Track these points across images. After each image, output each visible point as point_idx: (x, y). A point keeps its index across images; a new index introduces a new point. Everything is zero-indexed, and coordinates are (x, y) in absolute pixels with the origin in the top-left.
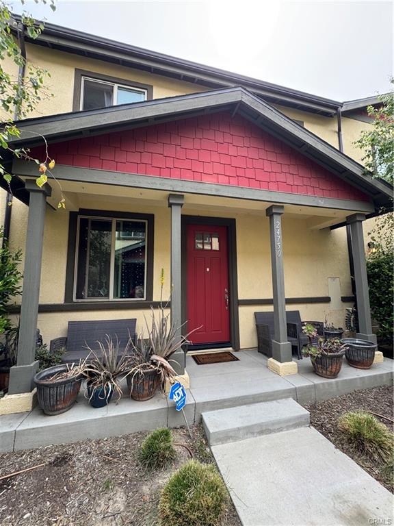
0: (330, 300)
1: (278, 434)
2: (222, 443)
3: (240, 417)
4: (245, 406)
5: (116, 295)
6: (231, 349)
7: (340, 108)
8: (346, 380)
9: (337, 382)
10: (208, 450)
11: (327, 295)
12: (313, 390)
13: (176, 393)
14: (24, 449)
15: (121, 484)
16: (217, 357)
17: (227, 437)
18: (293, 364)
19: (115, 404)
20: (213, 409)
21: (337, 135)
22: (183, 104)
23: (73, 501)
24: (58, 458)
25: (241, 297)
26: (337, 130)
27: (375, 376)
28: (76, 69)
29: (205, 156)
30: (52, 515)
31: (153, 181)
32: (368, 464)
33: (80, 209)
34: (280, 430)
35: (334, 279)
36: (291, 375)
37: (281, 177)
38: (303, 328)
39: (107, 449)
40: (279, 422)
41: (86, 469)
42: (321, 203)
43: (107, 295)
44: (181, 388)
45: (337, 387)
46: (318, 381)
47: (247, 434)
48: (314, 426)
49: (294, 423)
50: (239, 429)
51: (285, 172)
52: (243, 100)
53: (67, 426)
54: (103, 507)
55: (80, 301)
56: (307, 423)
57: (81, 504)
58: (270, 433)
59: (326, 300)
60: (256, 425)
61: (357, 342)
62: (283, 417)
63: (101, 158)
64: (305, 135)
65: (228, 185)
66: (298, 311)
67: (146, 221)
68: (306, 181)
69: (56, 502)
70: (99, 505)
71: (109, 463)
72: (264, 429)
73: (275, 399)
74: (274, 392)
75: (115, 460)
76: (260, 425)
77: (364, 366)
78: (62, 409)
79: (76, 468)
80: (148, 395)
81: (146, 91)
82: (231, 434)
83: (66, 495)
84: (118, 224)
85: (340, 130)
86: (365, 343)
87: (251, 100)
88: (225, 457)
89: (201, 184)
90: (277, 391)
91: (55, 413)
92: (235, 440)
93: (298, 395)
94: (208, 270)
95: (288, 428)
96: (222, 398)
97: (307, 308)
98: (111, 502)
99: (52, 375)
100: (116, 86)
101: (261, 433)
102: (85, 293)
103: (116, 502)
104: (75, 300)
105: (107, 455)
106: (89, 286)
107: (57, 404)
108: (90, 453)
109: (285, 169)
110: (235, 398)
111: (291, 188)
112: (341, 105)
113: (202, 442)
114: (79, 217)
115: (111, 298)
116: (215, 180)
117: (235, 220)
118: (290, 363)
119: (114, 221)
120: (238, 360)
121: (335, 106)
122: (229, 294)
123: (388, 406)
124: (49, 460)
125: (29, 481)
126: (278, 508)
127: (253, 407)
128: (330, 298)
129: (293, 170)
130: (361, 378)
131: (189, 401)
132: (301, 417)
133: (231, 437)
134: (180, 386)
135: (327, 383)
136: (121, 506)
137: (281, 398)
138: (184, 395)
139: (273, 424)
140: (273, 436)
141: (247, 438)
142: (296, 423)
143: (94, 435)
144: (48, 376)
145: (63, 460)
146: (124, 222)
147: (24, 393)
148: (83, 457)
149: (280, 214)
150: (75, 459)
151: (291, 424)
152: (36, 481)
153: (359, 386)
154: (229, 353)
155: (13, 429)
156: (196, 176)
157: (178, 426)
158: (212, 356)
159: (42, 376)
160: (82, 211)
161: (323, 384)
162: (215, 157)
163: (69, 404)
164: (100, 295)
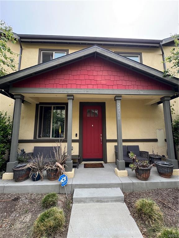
0: (157, 141)
1: (106, 203)
2: (78, 203)
3: (90, 193)
4: (95, 188)
5: (53, 136)
6: (103, 162)
7: (161, 43)
8: (152, 182)
9: (146, 183)
10: (71, 205)
11: (156, 138)
12: (132, 185)
13: (62, 179)
14: (6, 193)
15: (32, 212)
16: (95, 165)
17: (81, 201)
18: (125, 172)
19: (41, 180)
20: (80, 188)
21: (162, 56)
22: (69, 58)
23: (13, 215)
24: (16, 198)
25: (107, 138)
26: (162, 53)
27: (171, 182)
28: (39, 49)
29: (82, 77)
30: (5, 218)
31: (59, 90)
32: (143, 225)
33: (40, 103)
34: (107, 202)
35: (160, 129)
36: (123, 177)
37: (120, 83)
38: (129, 154)
39: (33, 197)
40: (107, 198)
41: (23, 204)
42: (142, 92)
43: (50, 137)
44: (66, 177)
45: (146, 185)
46: (136, 181)
47: (90, 201)
48: (126, 203)
49: (115, 199)
50: (87, 198)
51: (121, 79)
52: (97, 51)
53: (21, 186)
54: (22, 219)
55: (39, 138)
56: (122, 201)
57: (15, 216)
58: (102, 202)
59: (156, 140)
60: (95, 197)
61: (165, 163)
62: (110, 196)
63: (40, 83)
64: (129, 62)
65: (93, 88)
66: (138, 146)
67: (65, 106)
68: (134, 83)
69: (8, 213)
70: (21, 218)
71: (31, 203)
72: (99, 200)
73: (111, 187)
74: (110, 184)
75: (34, 202)
76: (97, 198)
77: (166, 176)
78: (21, 180)
79: (19, 203)
80: (54, 179)
81: (66, 52)
82: (82, 200)
83: (13, 212)
84: (54, 108)
85: (163, 53)
86: (169, 164)
87: (101, 50)
88: (76, 209)
89: (81, 90)
90: (112, 183)
91: (19, 181)
92: (84, 203)
93: (123, 187)
94: (93, 126)
95: (112, 201)
96: (84, 184)
97: (144, 144)
98: (25, 218)
99: (21, 167)
100: (54, 52)
101: (98, 201)
102: (41, 136)
103: (27, 218)
104: (37, 138)
105: (32, 200)
106: (43, 133)
107: (19, 178)
108: (27, 198)
109: (122, 78)
110: (90, 184)
111: (125, 87)
112: (162, 41)
113: (70, 201)
114: (39, 106)
115: (51, 138)
116: (86, 87)
117: (105, 103)
118: (124, 171)
119: (53, 106)
120: (103, 167)
121: (158, 42)
122: (102, 137)
123: (173, 199)
124: (12, 198)
125: (3, 205)
126: (85, 235)
127: (98, 189)
128: (157, 139)
129: (126, 78)
130: (161, 182)
131: (69, 183)
132: (119, 197)
133: (83, 201)
134: (65, 176)
135: (140, 183)
136: (28, 220)
137: (114, 187)
138: (67, 180)
139: (104, 198)
140: (103, 204)
141: (90, 203)
142: (117, 200)
143: (30, 192)
144: (20, 167)
145: (16, 199)
146: (57, 106)
147: (11, 172)
148: (24, 199)
149: (120, 100)
150: (20, 199)
151: (114, 200)
152: (5, 205)
153: (160, 186)
154: (102, 164)
155: (4, 185)
156: (78, 86)
157: (64, 193)
158: (93, 165)
159: (17, 167)
160: (41, 103)
161: (138, 183)
162: (87, 77)
163: (24, 178)
164: (47, 136)
